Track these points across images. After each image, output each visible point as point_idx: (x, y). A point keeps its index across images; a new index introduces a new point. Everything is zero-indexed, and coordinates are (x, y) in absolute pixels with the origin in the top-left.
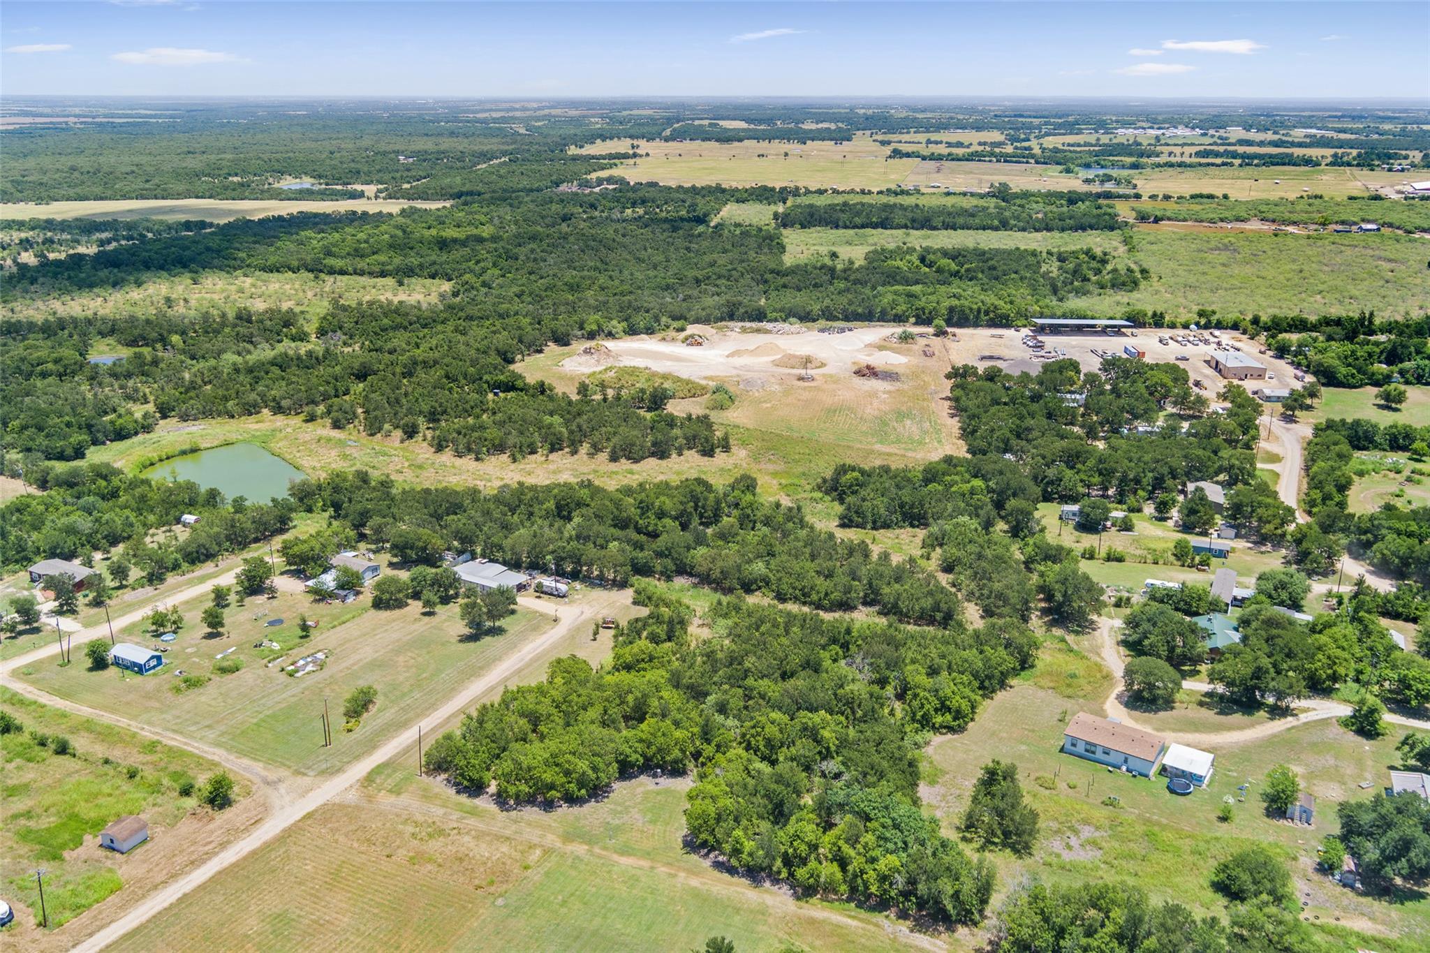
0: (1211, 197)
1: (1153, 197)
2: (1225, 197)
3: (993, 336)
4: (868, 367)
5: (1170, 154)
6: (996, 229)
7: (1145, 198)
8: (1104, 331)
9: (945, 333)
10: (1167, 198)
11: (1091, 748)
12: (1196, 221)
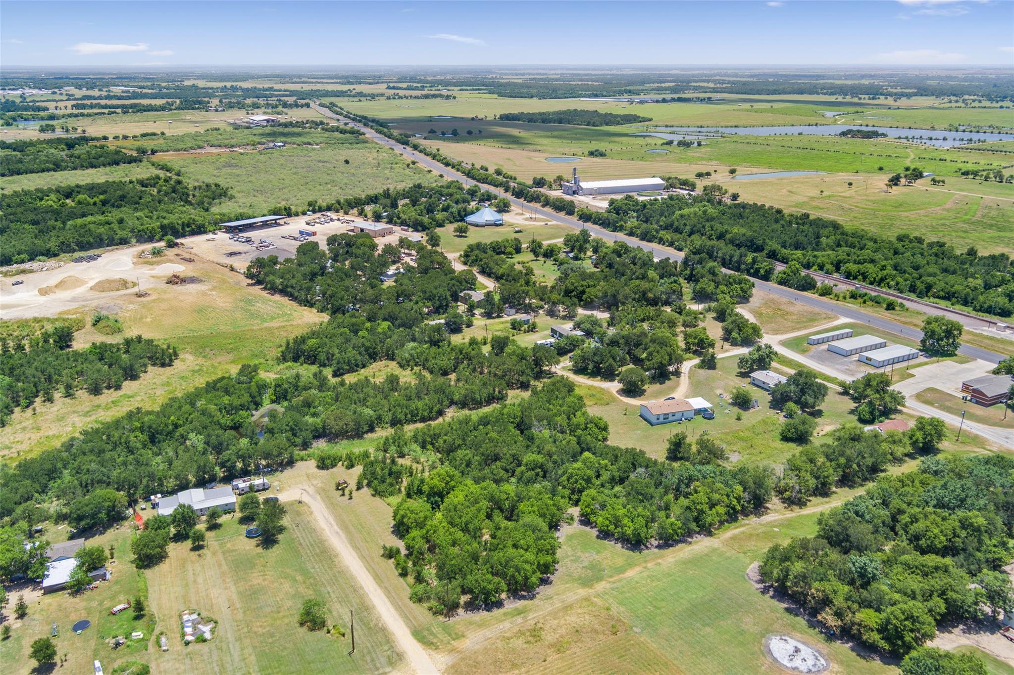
0: (154, 134)
1: (116, 138)
2: (163, 134)
3: (208, 240)
4: (175, 276)
5: (56, 108)
6: (55, 170)
7: (111, 139)
8: (265, 225)
9: (176, 244)
10: (125, 137)
11: (666, 416)
12: (175, 150)
